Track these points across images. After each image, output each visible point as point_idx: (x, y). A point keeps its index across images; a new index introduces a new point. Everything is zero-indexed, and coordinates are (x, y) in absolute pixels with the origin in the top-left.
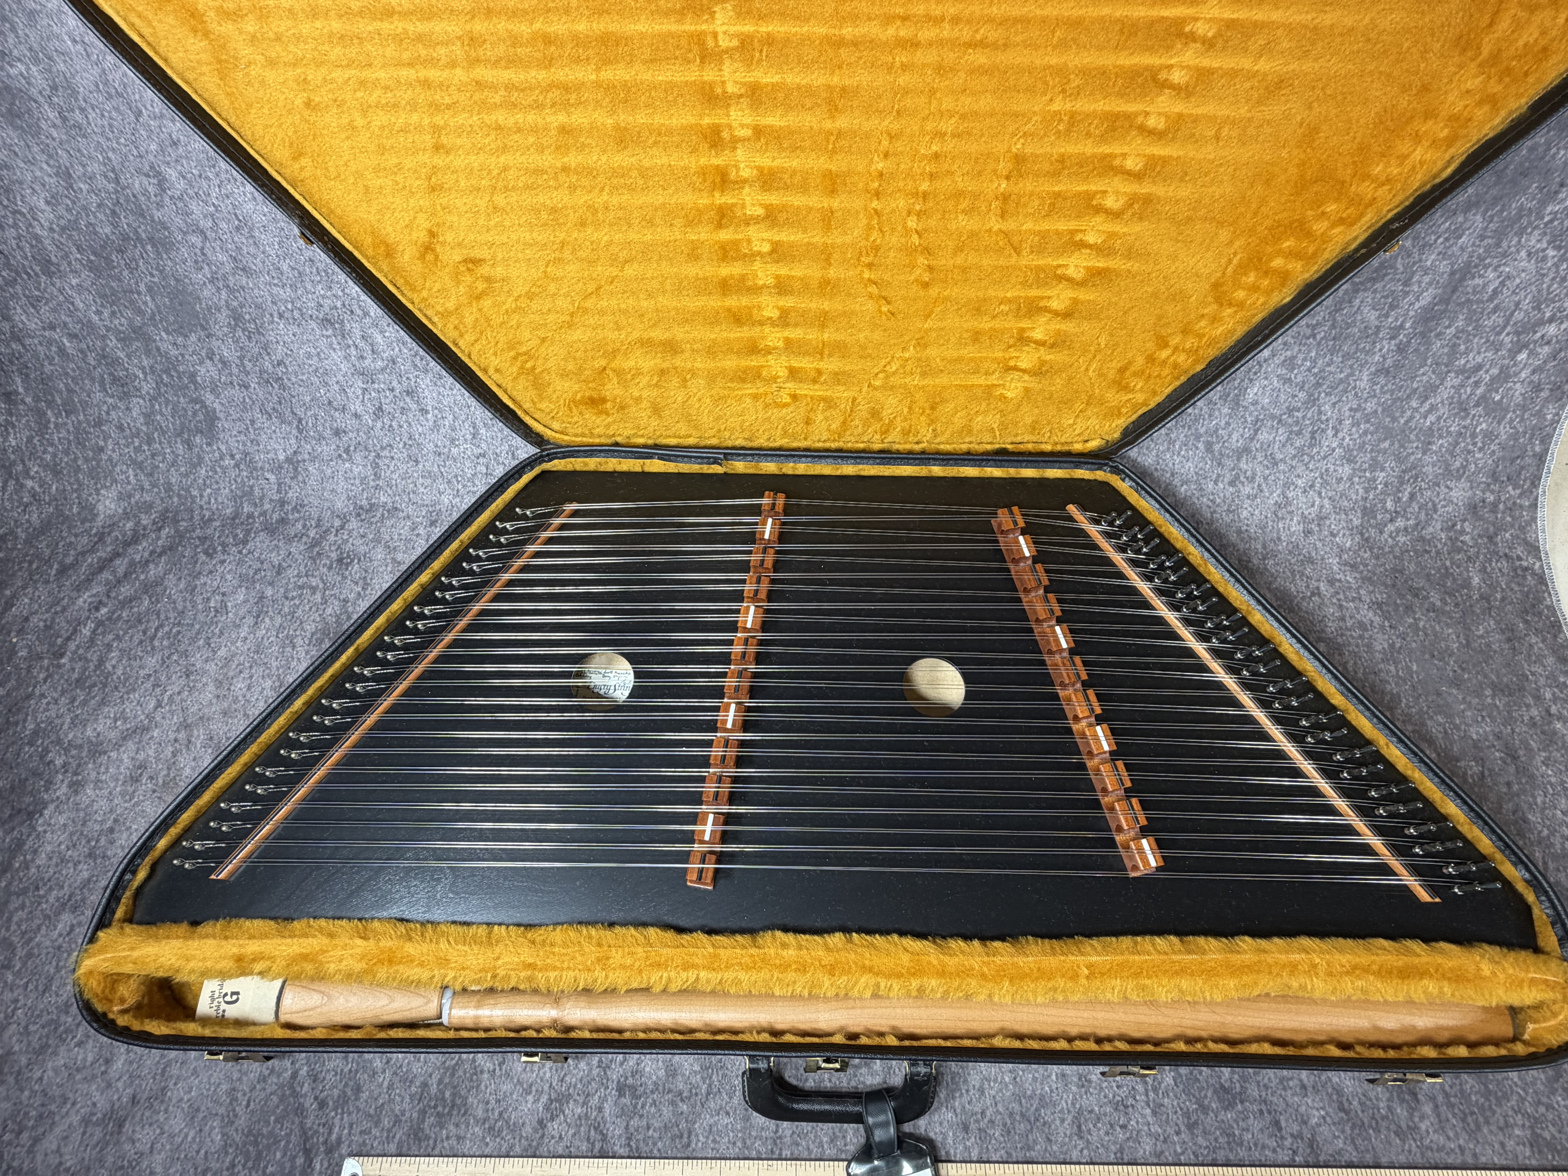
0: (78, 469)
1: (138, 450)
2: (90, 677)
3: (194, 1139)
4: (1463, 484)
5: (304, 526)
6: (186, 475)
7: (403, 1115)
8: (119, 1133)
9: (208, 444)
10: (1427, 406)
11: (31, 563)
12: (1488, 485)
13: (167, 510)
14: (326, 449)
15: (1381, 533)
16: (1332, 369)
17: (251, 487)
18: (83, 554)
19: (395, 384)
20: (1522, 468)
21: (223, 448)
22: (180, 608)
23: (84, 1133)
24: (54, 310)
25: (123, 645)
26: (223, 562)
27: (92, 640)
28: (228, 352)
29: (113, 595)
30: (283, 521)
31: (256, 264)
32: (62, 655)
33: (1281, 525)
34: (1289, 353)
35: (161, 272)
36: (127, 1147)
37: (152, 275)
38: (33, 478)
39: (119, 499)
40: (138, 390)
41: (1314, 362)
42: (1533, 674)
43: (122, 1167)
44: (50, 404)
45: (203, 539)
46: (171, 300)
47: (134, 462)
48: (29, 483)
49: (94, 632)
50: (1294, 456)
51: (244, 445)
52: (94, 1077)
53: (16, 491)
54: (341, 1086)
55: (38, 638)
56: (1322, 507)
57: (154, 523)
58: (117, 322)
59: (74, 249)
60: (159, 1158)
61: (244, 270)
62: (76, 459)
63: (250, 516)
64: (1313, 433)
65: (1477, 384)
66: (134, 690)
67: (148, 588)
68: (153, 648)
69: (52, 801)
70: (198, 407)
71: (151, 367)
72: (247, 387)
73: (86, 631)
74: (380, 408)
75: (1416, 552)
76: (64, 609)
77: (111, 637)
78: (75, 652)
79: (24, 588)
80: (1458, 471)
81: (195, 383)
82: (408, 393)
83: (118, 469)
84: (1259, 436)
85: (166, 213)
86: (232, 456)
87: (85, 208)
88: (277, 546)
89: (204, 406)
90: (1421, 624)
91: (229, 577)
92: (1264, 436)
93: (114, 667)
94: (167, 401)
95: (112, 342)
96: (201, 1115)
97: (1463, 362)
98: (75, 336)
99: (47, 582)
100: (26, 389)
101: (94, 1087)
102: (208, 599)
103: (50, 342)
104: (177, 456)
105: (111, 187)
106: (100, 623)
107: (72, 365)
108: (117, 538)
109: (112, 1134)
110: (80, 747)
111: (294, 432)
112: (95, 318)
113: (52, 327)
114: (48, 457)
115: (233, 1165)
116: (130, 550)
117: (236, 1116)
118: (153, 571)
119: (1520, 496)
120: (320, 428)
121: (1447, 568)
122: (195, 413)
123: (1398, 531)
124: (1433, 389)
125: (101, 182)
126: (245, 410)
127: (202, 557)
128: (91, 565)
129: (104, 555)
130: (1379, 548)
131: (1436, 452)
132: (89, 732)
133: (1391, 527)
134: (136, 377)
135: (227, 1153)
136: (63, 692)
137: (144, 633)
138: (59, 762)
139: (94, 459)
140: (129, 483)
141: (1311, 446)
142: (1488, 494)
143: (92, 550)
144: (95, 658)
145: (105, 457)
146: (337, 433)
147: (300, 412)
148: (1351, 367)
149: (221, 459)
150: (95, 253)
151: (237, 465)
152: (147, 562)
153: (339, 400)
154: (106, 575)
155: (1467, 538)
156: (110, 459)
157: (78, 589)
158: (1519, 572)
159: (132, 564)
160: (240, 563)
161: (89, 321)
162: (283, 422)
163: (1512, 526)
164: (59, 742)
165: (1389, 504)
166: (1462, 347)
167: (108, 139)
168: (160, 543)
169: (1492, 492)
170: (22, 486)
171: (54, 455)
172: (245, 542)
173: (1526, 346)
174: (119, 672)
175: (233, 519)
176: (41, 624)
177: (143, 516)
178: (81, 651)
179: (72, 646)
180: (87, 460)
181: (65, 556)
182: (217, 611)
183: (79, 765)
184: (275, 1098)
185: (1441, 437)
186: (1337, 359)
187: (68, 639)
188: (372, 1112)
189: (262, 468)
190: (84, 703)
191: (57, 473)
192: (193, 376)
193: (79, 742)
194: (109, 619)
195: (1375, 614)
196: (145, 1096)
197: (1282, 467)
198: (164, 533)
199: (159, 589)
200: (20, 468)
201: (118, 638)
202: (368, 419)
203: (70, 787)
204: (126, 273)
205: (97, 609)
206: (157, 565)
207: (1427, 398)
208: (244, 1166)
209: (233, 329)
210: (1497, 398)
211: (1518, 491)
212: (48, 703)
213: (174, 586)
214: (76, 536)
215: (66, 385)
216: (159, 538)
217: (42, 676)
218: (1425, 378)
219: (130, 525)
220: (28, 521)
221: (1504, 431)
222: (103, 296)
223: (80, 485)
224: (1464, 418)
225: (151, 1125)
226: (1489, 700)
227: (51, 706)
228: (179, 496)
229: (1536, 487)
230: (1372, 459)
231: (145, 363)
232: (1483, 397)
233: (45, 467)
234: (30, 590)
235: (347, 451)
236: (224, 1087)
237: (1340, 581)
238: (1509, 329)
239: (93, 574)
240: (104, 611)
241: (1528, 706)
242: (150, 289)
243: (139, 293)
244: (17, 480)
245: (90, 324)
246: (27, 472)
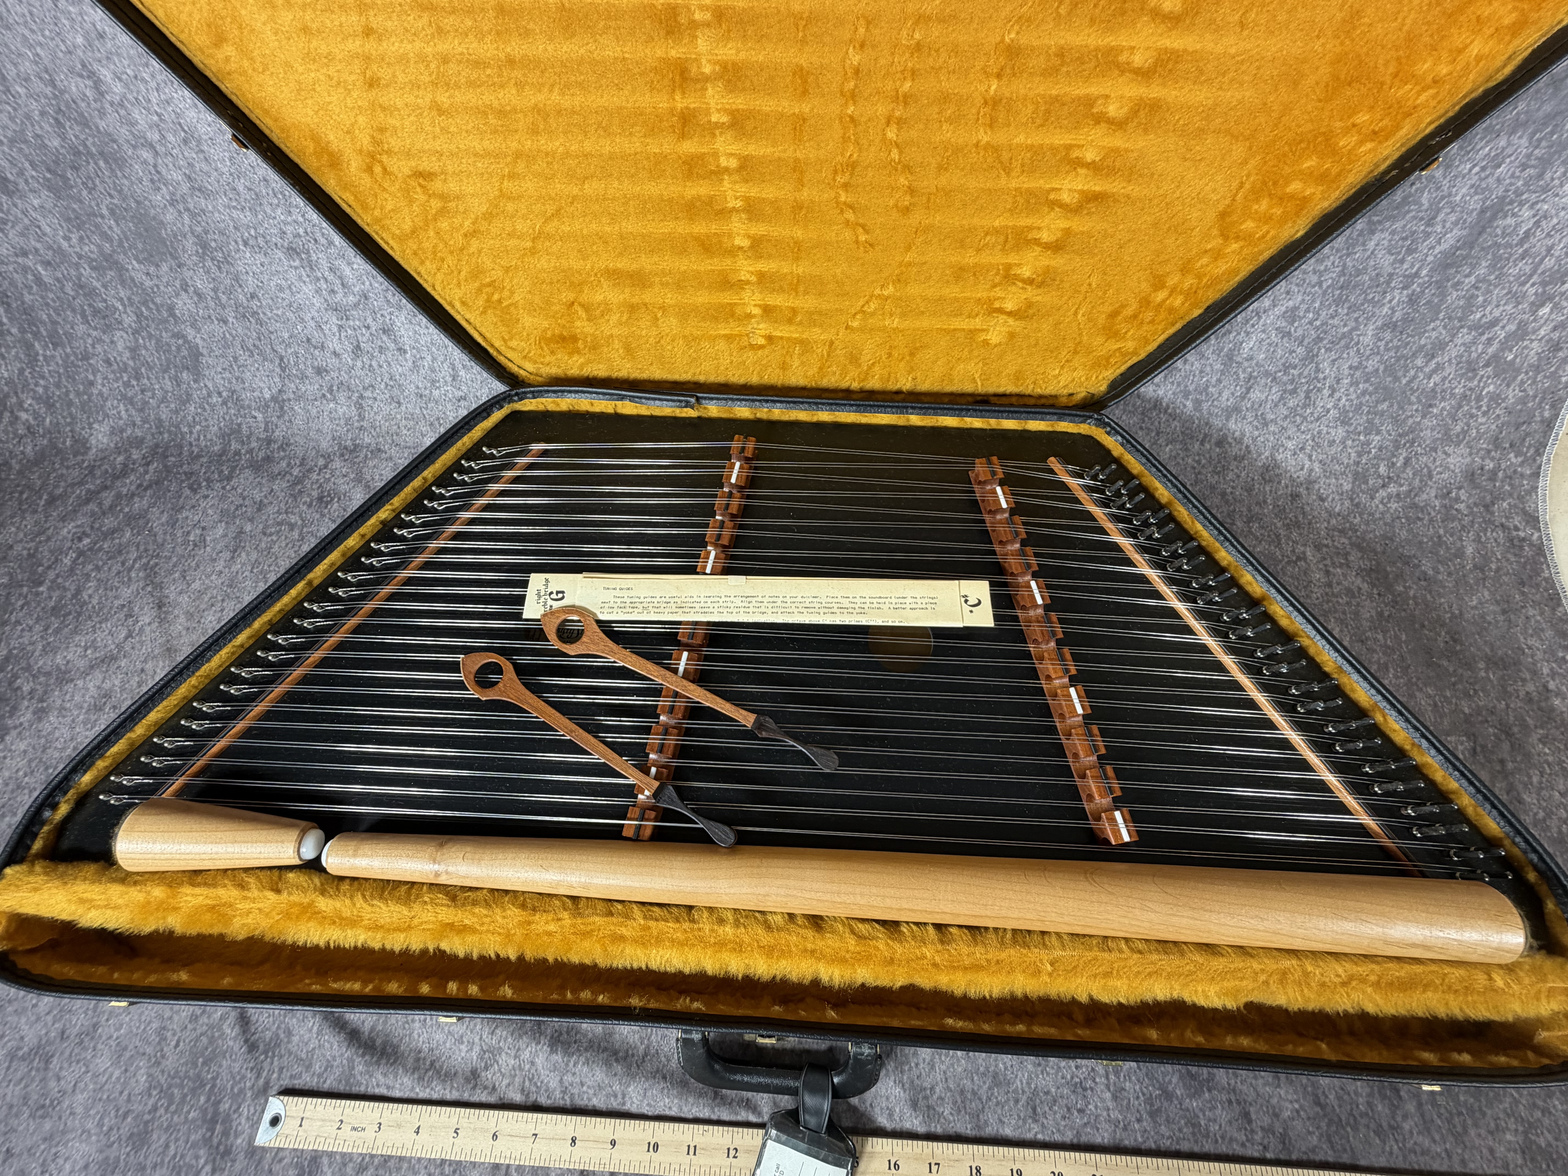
0: (70, 404)
1: (127, 385)
2: (66, 605)
3: (118, 1079)
4: (1463, 450)
5: (289, 464)
6: (177, 412)
7: (334, 1059)
8: (46, 1069)
9: (195, 381)
10: (1433, 365)
11: (21, 493)
12: (1489, 451)
13: (157, 446)
14: (311, 388)
15: (1372, 498)
16: (1336, 321)
17: (239, 425)
18: (73, 485)
19: (369, 321)
20: (1528, 434)
21: (210, 385)
22: (160, 540)
23: (8, 1068)
24: (22, 234)
25: (102, 575)
26: (206, 497)
27: (72, 570)
28: (201, 283)
29: (97, 525)
30: (268, 459)
31: (211, 183)
32: (41, 584)
33: (1268, 489)
34: (1291, 303)
35: (120, 192)
36: (52, 1084)
37: (111, 196)
38: (27, 411)
39: (112, 433)
40: (120, 323)
41: (1317, 313)
42: (1530, 648)
43: (43, 1106)
44: (37, 335)
45: (189, 475)
46: (136, 225)
47: (124, 397)
48: (24, 416)
49: (74, 561)
50: (1286, 417)
51: (230, 383)
52: (25, 1010)
53: (11, 423)
54: (274, 1028)
55: (20, 567)
56: (1312, 470)
57: (144, 457)
58: (86, 249)
59: (27, 165)
60: (80, 1097)
61: (200, 190)
62: (67, 393)
63: (237, 453)
64: (1308, 392)
65: (1490, 341)
66: (107, 620)
67: (131, 519)
68: (130, 579)
69: (15, 727)
70: (180, 342)
71: (129, 299)
72: (225, 322)
73: (67, 561)
74: (358, 347)
75: (1407, 518)
76: (49, 539)
77: (90, 567)
78: (53, 581)
79: (12, 517)
80: (1458, 436)
81: (173, 315)
82: (384, 331)
83: (109, 404)
84: (1252, 395)
85: (109, 123)
86: (220, 394)
87: (28, 117)
88: (260, 483)
89: (186, 341)
90: (1412, 593)
91: (210, 512)
92: (1256, 395)
93: (90, 596)
94: (150, 336)
95: (86, 271)
96: (128, 1054)
97: (1478, 315)
98: (48, 263)
99: (35, 512)
100: (10, 319)
101: (23, 1020)
102: (189, 533)
103: (25, 269)
104: (167, 392)
105: (48, 90)
106: (81, 553)
107: (51, 295)
108: (107, 471)
109: (38, 1070)
110: (48, 674)
111: (278, 370)
112: (65, 244)
113: (25, 254)
114: (40, 390)
115: (155, 1109)
116: (118, 483)
117: (163, 1057)
118: (138, 505)
119: (1522, 464)
120: (301, 366)
121: (1440, 537)
122: (179, 349)
123: (1390, 497)
124: (1441, 346)
125: (38, 86)
126: (226, 346)
127: (187, 492)
128: (79, 497)
129: (92, 487)
130: (1370, 514)
131: (1436, 416)
132: (59, 660)
133: (1382, 493)
134: (116, 309)
135: (150, 1095)
136: (38, 619)
137: (123, 564)
138: (26, 688)
139: (85, 393)
140: (120, 418)
141: (1305, 406)
142: (1487, 461)
143: (81, 483)
144: (73, 588)
145: (95, 392)
146: (320, 371)
147: (280, 349)
148: (1356, 320)
149: (209, 396)
150: (49, 170)
151: (224, 403)
152: (133, 495)
153: (317, 336)
154: (92, 506)
155: (1462, 506)
156: (101, 394)
157: (63, 519)
158: (1516, 542)
159: (119, 496)
160: (223, 498)
161: (60, 247)
162: (265, 359)
163: (1511, 495)
164: (28, 669)
165: (1382, 470)
166: (1481, 299)
167: (32, 31)
168: (147, 477)
169: (1493, 459)
170: (17, 418)
171: (46, 388)
172: (229, 478)
173: (1550, 298)
174: (95, 601)
175: (221, 456)
176: (25, 552)
177: (134, 451)
178: (60, 580)
179: (51, 575)
180: (78, 394)
181: (56, 487)
182: (195, 545)
183: (45, 692)
184: (204, 1040)
185: (1443, 399)
186: (1342, 311)
187: (49, 567)
188: (304, 1056)
189: (249, 407)
190: (57, 631)
191: (50, 406)
192: (171, 309)
193: (48, 668)
194: (90, 549)
195: (1364, 581)
196: (75, 1031)
197: (1272, 428)
198: (151, 468)
199: (141, 522)
200: (14, 400)
201: (98, 568)
202: (347, 358)
203: (34, 713)
204: (85, 193)
205: (80, 539)
206: (142, 498)
207: (1433, 357)
208: (167, 1110)
209: (202, 258)
210: (1510, 358)
211: (1520, 459)
212: (23, 630)
213: (158, 519)
214: (68, 468)
215: (49, 315)
216: (146, 472)
217: (20, 603)
218: (1434, 334)
219: (120, 459)
220: (23, 453)
221: (1512, 394)
222: (68, 220)
223: (73, 417)
224: (1471, 379)
225: (78, 1062)
226: (1483, 674)
227: (26, 633)
228: (169, 432)
229: (1541, 455)
230: (1368, 421)
231: (122, 294)
232: (1495, 357)
233: (38, 399)
234: (17, 519)
235: (330, 390)
236: (154, 1025)
237: (1327, 546)
238: (1535, 278)
239: (80, 505)
240: (86, 541)
241: (1524, 680)
242: (112, 212)
243: (103, 217)
244: (12, 412)
245: (60, 251)
246: (20, 404)
